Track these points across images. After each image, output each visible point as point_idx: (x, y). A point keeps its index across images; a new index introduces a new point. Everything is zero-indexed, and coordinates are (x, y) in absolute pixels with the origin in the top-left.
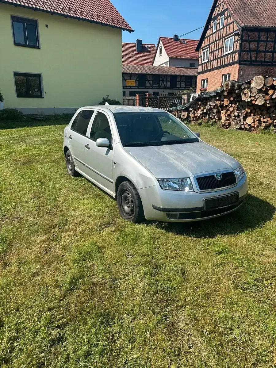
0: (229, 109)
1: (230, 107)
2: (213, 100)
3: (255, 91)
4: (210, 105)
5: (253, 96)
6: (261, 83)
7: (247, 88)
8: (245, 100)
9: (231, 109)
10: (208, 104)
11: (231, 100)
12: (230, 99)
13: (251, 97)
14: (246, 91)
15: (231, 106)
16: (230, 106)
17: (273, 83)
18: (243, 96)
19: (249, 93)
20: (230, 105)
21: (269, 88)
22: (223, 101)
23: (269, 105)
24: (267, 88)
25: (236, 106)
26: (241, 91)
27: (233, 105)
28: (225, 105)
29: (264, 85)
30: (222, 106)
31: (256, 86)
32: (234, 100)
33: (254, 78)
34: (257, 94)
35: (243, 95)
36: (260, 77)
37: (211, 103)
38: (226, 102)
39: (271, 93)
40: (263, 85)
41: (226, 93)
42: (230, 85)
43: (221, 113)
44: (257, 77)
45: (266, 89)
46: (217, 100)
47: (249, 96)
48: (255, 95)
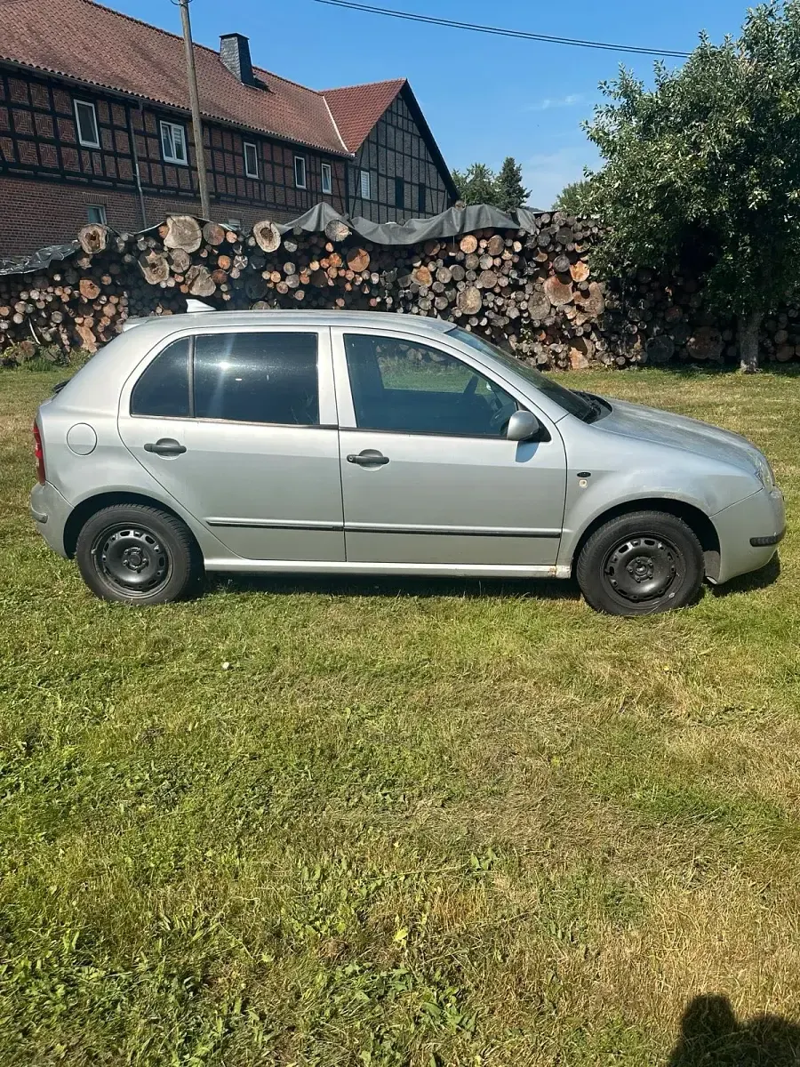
0: (101, 311)
1: (103, 306)
2: (39, 283)
3: (182, 258)
4: (30, 301)
5: (181, 271)
6: (191, 236)
7: (153, 249)
8: (158, 284)
9: (109, 311)
10: (24, 296)
11: (106, 283)
12: (101, 281)
13: (172, 274)
14: (152, 257)
15: (108, 301)
16: (103, 303)
17: (225, 239)
18: (146, 272)
19: (166, 263)
20: (104, 298)
21: (216, 252)
22: (76, 287)
23: (229, 297)
24: (212, 251)
25: (124, 302)
26: (138, 258)
27: (114, 300)
28: (86, 301)
29: (204, 244)
30: (75, 303)
31: (182, 245)
32: (113, 283)
33: (169, 222)
34: (190, 266)
35: (148, 269)
36: (185, 220)
37: (35, 295)
38: (88, 290)
39: (225, 263)
40: (199, 242)
41: (85, 263)
42: (102, 239)
43: (75, 324)
44: (179, 221)
45: (210, 254)
46: (55, 284)
47: (168, 272)
48: (185, 269)
